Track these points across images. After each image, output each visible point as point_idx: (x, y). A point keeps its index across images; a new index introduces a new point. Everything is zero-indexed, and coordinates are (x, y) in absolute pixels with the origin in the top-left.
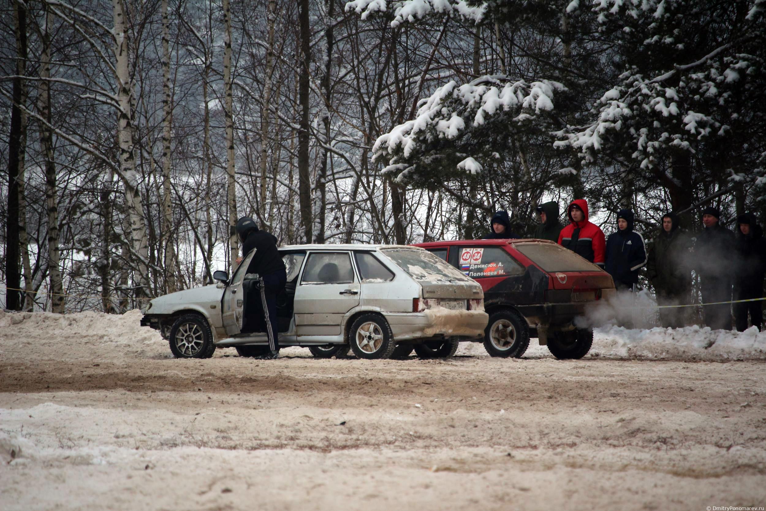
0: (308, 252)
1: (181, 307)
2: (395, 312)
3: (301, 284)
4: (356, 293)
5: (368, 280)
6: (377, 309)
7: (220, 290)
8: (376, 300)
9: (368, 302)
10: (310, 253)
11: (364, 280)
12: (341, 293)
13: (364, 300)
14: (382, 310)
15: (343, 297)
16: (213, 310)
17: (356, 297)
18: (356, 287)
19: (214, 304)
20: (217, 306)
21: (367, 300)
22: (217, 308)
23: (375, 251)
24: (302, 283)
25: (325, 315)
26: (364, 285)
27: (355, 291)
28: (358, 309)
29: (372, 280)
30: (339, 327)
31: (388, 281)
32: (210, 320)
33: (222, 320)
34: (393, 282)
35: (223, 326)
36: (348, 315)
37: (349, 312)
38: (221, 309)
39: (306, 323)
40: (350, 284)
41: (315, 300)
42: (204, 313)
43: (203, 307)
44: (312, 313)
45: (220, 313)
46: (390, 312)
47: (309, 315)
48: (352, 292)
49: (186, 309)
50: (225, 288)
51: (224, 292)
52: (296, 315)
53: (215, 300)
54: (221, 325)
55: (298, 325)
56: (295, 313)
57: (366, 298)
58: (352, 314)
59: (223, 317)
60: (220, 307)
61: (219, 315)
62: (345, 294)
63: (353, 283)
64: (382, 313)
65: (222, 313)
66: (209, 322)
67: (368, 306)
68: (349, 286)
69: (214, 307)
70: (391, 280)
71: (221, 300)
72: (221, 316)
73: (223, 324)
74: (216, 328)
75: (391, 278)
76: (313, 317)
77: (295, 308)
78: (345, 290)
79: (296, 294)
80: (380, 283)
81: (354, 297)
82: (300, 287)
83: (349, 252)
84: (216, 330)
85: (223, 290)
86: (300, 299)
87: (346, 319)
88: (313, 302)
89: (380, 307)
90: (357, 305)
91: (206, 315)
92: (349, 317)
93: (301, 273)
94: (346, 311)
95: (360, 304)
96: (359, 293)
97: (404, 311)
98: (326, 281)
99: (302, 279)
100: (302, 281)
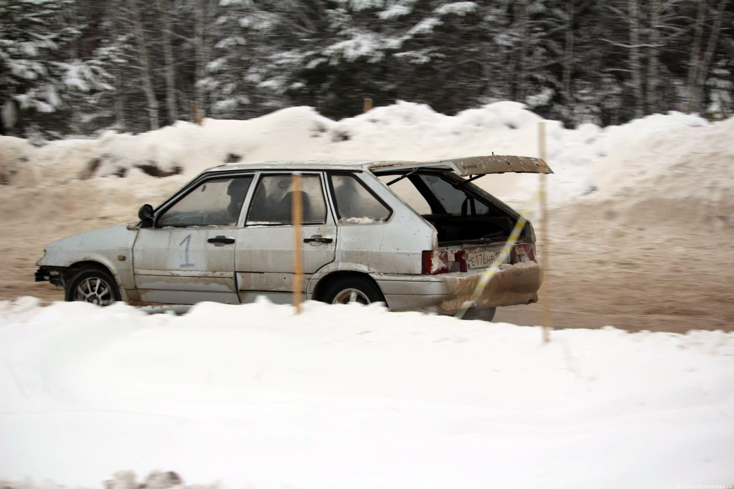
0: (257, 175)
1: (80, 258)
2: (393, 274)
3: (246, 226)
4: (329, 241)
5: (349, 220)
6: (364, 268)
7: (131, 232)
8: (362, 253)
9: (349, 256)
10: (262, 176)
12: (307, 241)
13: (342, 251)
14: (372, 270)
15: (308, 247)
16: (121, 262)
17: (330, 247)
18: (330, 232)
19: (123, 254)
20: (127, 256)
21: (346, 252)
22: (127, 261)
23: (361, 172)
24: (249, 223)
25: (281, 276)
26: (342, 229)
27: (328, 237)
28: (332, 268)
29: (356, 220)
30: (303, 296)
31: (381, 222)
32: (119, 279)
33: (134, 279)
34: (389, 223)
35: (136, 288)
36: (318, 276)
37: (319, 271)
38: (131, 261)
39: (253, 288)
40: (321, 226)
41: (267, 251)
42: (109, 267)
43: (109, 258)
44: (263, 273)
45: (132, 267)
46: (385, 274)
47: (258, 274)
48: (324, 240)
49: (87, 260)
50: (138, 229)
51: (137, 236)
52: (238, 275)
53: (124, 248)
54: (133, 287)
55: (241, 291)
56: (236, 271)
57: (345, 250)
58: (323, 275)
59: (134, 275)
60: (131, 259)
61: (129, 270)
62: (313, 243)
63: (325, 225)
64: (372, 275)
65: (133, 268)
66: (117, 281)
67: (349, 263)
68: (319, 229)
69: (123, 259)
70: (386, 220)
71: (131, 248)
72: (132, 272)
73: (135, 284)
74: (126, 290)
75: (386, 217)
76: (264, 278)
77: (237, 263)
78: (313, 236)
79: (238, 242)
80: (368, 224)
81: (327, 248)
82: (245, 230)
83: (321, 173)
84: (127, 293)
85: (136, 232)
86: (244, 249)
87: (315, 283)
88: (263, 254)
89: (368, 265)
90: (331, 261)
91: (112, 270)
92: (318, 280)
93: (245, 207)
94: (315, 271)
95: (336, 259)
96: (334, 241)
97: (408, 272)
98: (285, 221)
99: (249, 217)
100: (248, 221)
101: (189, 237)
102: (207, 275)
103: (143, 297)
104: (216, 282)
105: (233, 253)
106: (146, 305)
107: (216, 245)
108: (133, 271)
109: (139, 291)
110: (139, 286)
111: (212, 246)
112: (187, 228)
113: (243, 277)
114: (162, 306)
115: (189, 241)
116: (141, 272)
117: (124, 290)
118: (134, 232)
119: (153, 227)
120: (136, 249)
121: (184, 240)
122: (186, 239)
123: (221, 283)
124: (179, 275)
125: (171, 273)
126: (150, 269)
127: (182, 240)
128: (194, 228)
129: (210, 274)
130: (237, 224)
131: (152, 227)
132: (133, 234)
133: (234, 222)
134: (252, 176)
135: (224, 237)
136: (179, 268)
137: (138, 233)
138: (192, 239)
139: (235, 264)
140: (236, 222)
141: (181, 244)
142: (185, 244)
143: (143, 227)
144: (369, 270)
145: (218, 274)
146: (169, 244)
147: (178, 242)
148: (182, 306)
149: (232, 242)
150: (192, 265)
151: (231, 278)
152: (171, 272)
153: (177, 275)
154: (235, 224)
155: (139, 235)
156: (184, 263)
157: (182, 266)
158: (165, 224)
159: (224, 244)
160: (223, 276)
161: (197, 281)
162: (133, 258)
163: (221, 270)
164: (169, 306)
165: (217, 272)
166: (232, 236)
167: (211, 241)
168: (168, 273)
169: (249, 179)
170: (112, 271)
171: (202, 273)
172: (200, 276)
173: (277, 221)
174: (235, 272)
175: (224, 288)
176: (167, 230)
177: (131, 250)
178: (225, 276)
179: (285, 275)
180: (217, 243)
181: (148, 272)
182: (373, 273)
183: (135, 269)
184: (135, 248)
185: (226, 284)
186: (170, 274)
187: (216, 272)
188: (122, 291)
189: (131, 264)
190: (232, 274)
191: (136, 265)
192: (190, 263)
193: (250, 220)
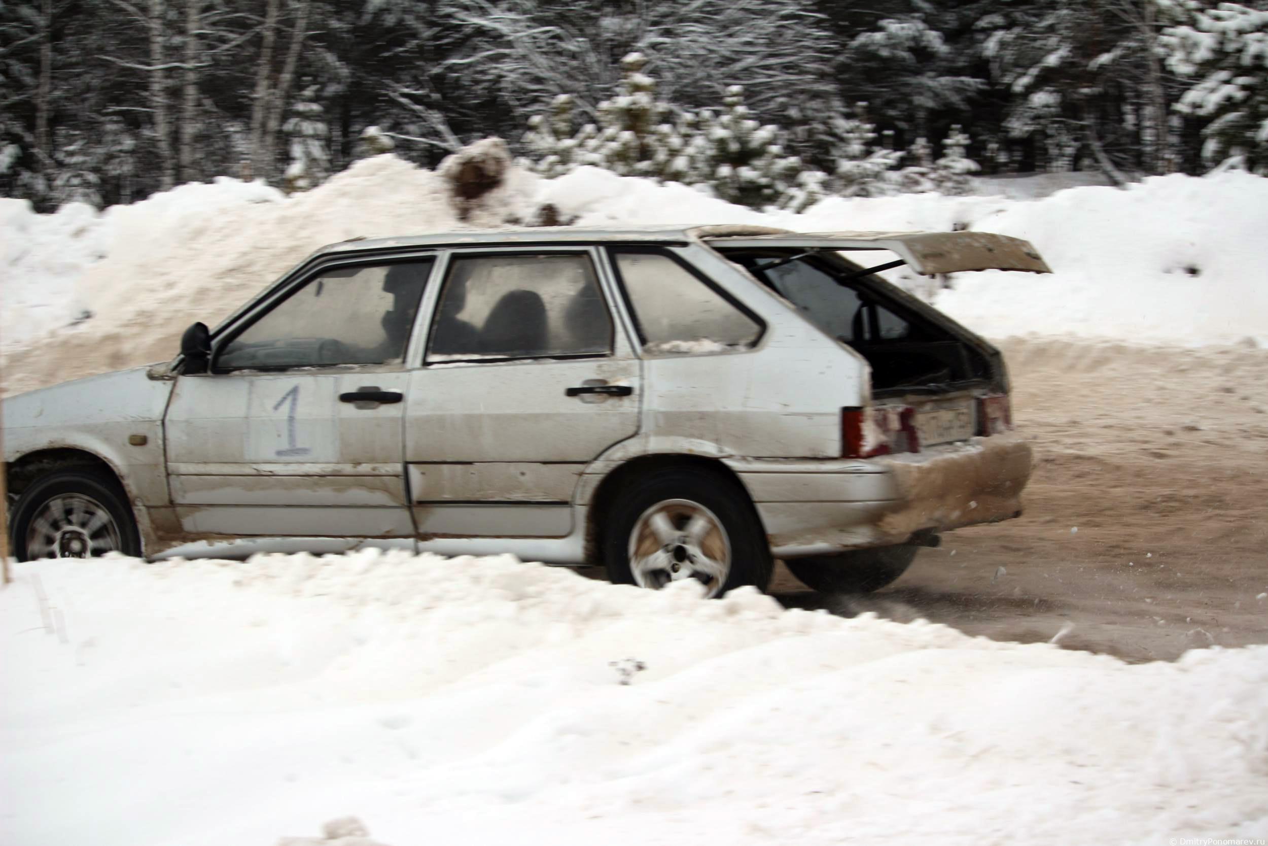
0: (444, 257)
1: (41, 442)
2: (776, 458)
3: (426, 364)
4: (625, 392)
5: (667, 346)
6: (709, 448)
7: (158, 384)
8: (703, 416)
9: (673, 422)
10: (454, 258)
11: (650, 345)
12: (572, 392)
13: (657, 414)
14: (728, 450)
15: (576, 405)
16: (138, 449)
17: (627, 405)
18: (626, 372)
19: (141, 431)
20: (150, 435)
21: (667, 415)
22: (150, 445)
23: (684, 244)
24: (433, 358)
25: (513, 469)
26: (653, 364)
27: (623, 383)
28: (633, 449)
29: (683, 345)
30: (565, 511)
31: (742, 348)
32: (131, 486)
33: (168, 484)
34: (759, 350)
35: (172, 504)
36: (601, 468)
37: (602, 458)
38: (162, 447)
39: (447, 496)
40: (603, 361)
41: (480, 417)
42: (110, 461)
43: (107, 440)
44: (470, 463)
45: (162, 459)
46: (758, 458)
47: (459, 467)
48: (614, 390)
49: (56, 445)
50: (173, 379)
51: (172, 393)
52: (412, 469)
53: (143, 418)
54: (166, 501)
55: (421, 503)
56: (408, 459)
57: (662, 409)
58: (613, 465)
59: (168, 475)
60: (160, 442)
61: (156, 465)
62: (586, 396)
63: (612, 358)
64: (727, 462)
65: (166, 461)
66: (127, 489)
67: (673, 438)
68: (600, 366)
69: (140, 441)
70: (754, 345)
71: (161, 418)
72: (163, 469)
73: (170, 494)
74: (148, 507)
75: (752, 338)
76: (472, 473)
77: (410, 445)
78: (587, 382)
79: (411, 397)
80: (711, 354)
81: (621, 406)
82: (424, 372)
83: (591, 249)
84: (149, 514)
85: (169, 384)
86: (425, 413)
87: (594, 481)
88: (472, 423)
89: (717, 441)
90: (630, 433)
91: (116, 466)
92: (602, 476)
93: (422, 325)
94: (593, 456)
95: (643, 430)
96: (637, 391)
97: (808, 454)
98: (515, 352)
99: (431, 345)
100: (429, 353)
101: (294, 391)
102: (339, 471)
103: (189, 524)
104: (362, 485)
105: (400, 423)
106: (193, 540)
107: (360, 408)
108: (166, 467)
109: (179, 509)
110: (179, 500)
111: (349, 409)
112: (289, 373)
113: (423, 473)
114: (232, 541)
115: (294, 400)
116: (183, 468)
117: (143, 508)
118: (164, 383)
119: (209, 373)
120: (171, 421)
121: (284, 399)
122: (288, 394)
123: (372, 488)
124: (276, 473)
125: (255, 469)
126: (205, 463)
127: (279, 398)
128: (306, 372)
129: (348, 468)
130: (404, 362)
131: (205, 371)
132: (163, 388)
133: (397, 356)
134: (431, 260)
135: (377, 388)
136: (272, 456)
137: (174, 385)
138: (302, 397)
139: (404, 447)
140: (402, 356)
141: (276, 408)
142: (286, 407)
143: (185, 373)
144: (721, 451)
145: (365, 468)
146: (249, 407)
147: (270, 403)
148: (278, 539)
149: (396, 398)
150: (304, 451)
151: (397, 476)
152: (255, 466)
153: (270, 473)
154: (399, 360)
155: (177, 390)
156: (285, 445)
157: (279, 453)
158: (235, 364)
159: (376, 403)
160: (377, 472)
161: (316, 484)
162: (164, 439)
163: (372, 460)
164: (251, 541)
165: (364, 465)
166: (395, 387)
167: (346, 398)
168: (247, 470)
169: (425, 266)
170: (115, 469)
171: (329, 468)
172: (323, 473)
173: (498, 352)
174: (406, 464)
175: (379, 497)
176: (243, 376)
177: (159, 423)
178: (383, 472)
179: (523, 467)
180: (361, 403)
181: (202, 469)
182: (730, 457)
183: (169, 464)
184: (168, 418)
185: (386, 490)
186: (254, 472)
187: (359, 464)
188: (140, 510)
189: (162, 452)
190: (398, 468)
191: (171, 453)
192: (299, 445)
193: (437, 351)
